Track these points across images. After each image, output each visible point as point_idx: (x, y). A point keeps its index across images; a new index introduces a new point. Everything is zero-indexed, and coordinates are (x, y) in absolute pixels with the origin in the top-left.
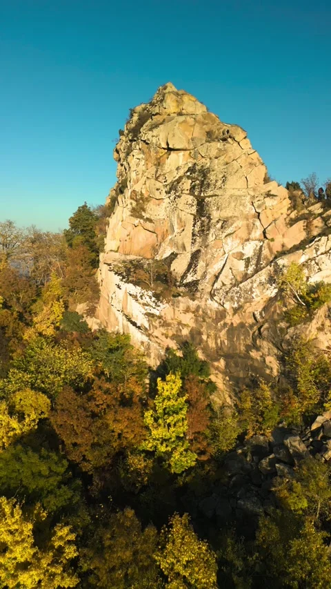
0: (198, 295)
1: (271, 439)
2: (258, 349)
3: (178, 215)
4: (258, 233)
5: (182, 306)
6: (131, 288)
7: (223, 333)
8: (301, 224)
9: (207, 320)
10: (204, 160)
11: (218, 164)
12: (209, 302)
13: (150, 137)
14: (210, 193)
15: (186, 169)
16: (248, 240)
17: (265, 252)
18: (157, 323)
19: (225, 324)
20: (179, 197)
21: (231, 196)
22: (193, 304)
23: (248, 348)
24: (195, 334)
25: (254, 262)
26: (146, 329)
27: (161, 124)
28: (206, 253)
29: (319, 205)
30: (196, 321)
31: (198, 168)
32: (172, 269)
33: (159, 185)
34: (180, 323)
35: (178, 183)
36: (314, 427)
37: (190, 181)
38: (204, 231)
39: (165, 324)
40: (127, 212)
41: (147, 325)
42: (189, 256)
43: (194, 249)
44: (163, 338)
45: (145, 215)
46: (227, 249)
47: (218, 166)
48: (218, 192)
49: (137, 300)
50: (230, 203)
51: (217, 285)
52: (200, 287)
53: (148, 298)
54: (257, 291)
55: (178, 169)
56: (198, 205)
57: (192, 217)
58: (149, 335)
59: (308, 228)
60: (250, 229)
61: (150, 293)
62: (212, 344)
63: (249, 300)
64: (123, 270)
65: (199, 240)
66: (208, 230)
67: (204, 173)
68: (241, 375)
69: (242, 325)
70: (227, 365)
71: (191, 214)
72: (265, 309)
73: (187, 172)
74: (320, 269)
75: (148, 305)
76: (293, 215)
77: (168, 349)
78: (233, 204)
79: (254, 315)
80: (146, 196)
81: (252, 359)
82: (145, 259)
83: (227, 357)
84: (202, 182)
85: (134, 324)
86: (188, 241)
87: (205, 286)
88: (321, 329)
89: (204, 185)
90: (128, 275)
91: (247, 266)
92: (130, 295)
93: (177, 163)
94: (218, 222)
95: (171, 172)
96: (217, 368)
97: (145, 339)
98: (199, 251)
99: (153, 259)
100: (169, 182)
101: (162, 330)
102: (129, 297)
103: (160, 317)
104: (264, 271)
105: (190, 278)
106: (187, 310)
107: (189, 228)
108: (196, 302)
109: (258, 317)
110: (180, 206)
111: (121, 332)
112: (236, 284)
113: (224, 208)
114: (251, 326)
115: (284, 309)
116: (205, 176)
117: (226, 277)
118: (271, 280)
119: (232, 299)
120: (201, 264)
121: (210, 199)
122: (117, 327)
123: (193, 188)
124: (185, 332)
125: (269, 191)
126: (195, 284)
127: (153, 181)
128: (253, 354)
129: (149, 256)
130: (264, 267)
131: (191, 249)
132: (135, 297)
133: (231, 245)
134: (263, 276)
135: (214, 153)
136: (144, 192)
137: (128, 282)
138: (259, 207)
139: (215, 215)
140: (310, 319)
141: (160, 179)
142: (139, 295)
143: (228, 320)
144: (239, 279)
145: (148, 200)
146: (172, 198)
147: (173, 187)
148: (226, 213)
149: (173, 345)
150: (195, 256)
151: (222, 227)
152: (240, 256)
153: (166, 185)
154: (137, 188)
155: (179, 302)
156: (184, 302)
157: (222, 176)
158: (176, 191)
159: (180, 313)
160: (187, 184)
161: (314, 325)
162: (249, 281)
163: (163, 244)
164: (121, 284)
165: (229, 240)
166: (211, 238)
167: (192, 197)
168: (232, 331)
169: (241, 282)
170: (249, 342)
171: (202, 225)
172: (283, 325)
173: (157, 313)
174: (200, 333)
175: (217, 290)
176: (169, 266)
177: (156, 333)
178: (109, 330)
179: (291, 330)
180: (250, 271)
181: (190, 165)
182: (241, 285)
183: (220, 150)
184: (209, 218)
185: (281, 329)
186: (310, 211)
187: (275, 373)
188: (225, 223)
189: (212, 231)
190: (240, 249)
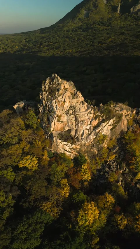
0: (79, 140)
1: (101, 168)
2: (93, 149)
3: (71, 121)
4: (89, 123)
5: (77, 144)
6: (65, 143)
7: (86, 148)
8: (97, 119)
9: (83, 146)
10: (73, 103)
11: (78, 105)
12: (82, 141)
13: (59, 99)
14: (77, 114)
15: (69, 107)
16: (88, 125)
17: (92, 128)
18: (72, 150)
19: (86, 146)
20: (70, 116)
21: (83, 114)
22: (79, 143)
23: (91, 149)
24: (80, 149)
25: (90, 130)
26: (69, 151)
27: (61, 94)
28: (79, 129)
29: (99, 112)
30: (80, 147)
31: (72, 106)
32: (71, 134)
33: (63, 112)
34: (77, 148)
35: (69, 111)
36: (107, 164)
37: (72, 111)
38: (78, 124)
39: (74, 150)
40: (56, 120)
41: (70, 151)
42: (75, 130)
43: (76, 129)
44: (74, 153)
45: (61, 120)
46: (83, 128)
47: (77, 105)
48: (79, 113)
49: (67, 146)
50: (83, 116)
51: (83, 137)
52: (79, 138)
53: (69, 144)
54: (92, 138)
55: (67, 107)
56: (75, 117)
57: (74, 121)
58: (71, 153)
59: (99, 120)
60: (88, 122)
61: (70, 143)
62: (83, 150)
63: (91, 140)
64: (60, 138)
65: (77, 126)
66: (79, 124)
67: (74, 107)
68: (91, 155)
69: (89, 145)
70: (87, 154)
71: (74, 120)
72: (93, 141)
73: (70, 107)
74: (104, 131)
75: (70, 146)
76: (95, 116)
77: (75, 154)
78: (83, 117)
79: (91, 142)
80: (60, 115)
81: (91, 151)
82: (61, 131)
83: (87, 152)
84: (74, 110)
85: (66, 151)
86: (74, 127)
87: (80, 138)
88: (105, 144)
89: (75, 111)
90: (62, 139)
91: (88, 132)
92: (65, 144)
93: (67, 105)
94: (81, 121)
95: (66, 108)
96: (86, 155)
97: (70, 154)
98: (77, 129)
99: (64, 131)
100: (65, 111)
101: (74, 151)
102: (64, 145)
103: (73, 148)
104: (93, 133)
105: (76, 136)
106: (78, 145)
107: (74, 124)
108: (80, 143)
109: (93, 143)
110: (71, 118)
111: (62, 153)
112: (87, 137)
113: (82, 117)
114: (91, 145)
115: (97, 140)
116: (75, 108)
117: (85, 135)
118: (94, 134)
119: (88, 141)
120: (78, 132)
121: (77, 115)
122: (61, 152)
123: (73, 112)
124: (78, 150)
125: (90, 111)
126: (77, 137)
127: (62, 111)
128: (92, 150)
129: (62, 130)
130: (93, 132)
131: (75, 129)
132: (66, 145)
133: (84, 127)
134: (93, 134)
135: (76, 102)
136: (59, 114)
137: (63, 141)
138: (89, 117)
139: (79, 119)
140: (103, 142)
141: (64, 110)
142: (67, 145)
143: (86, 145)
144: (88, 135)
145: (61, 116)
146: (68, 116)
147: (67, 113)
148: (82, 119)
149: (76, 153)
150: (76, 130)
151: (82, 123)
152: (86, 129)
153: (65, 112)
154: (58, 114)
155: (76, 144)
156: (77, 143)
157: (79, 108)
158: (69, 114)
159: (77, 146)
160: (71, 112)
161: (104, 143)
162: (90, 136)
163: (66, 127)
164: (62, 142)
165: (84, 126)
166: (80, 126)
167: (73, 116)
168: (88, 147)
169: (88, 136)
170: (91, 148)
171: (77, 123)
172: (98, 144)
173: (72, 147)
174: (81, 149)
175: (83, 138)
176: (70, 134)
177: (72, 152)
178: (58, 152)
179: (100, 145)
180: (90, 133)
181: (70, 105)
182: (89, 137)
183: (77, 101)
184: (78, 120)
185: (98, 145)
186: (98, 114)
187: (97, 153)
188: (82, 121)
189: (80, 124)
190: (86, 128)
